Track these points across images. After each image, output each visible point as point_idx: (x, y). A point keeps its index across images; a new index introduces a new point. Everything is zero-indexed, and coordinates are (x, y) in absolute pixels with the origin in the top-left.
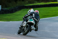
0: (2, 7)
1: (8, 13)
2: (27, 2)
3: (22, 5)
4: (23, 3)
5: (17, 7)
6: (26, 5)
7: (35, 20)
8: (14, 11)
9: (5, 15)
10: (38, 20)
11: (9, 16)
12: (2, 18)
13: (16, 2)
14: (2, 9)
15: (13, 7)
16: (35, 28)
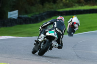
0: (19, 13)
1: (30, 23)
2: (61, 4)
3: (53, 10)
4: (54, 6)
5: (45, 14)
6: (59, 10)
7: (57, 32)
8: (39, 20)
9: (24, 25)
10: (62, 32)
11: (31, 27)
12: (19, 31)
13: (43, 5)
14: (20, 16)
15: (37, 13)
16: (58, 45)
